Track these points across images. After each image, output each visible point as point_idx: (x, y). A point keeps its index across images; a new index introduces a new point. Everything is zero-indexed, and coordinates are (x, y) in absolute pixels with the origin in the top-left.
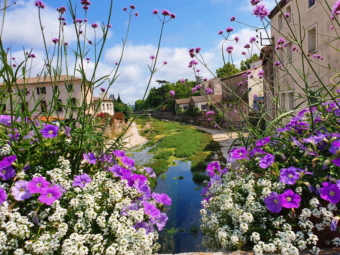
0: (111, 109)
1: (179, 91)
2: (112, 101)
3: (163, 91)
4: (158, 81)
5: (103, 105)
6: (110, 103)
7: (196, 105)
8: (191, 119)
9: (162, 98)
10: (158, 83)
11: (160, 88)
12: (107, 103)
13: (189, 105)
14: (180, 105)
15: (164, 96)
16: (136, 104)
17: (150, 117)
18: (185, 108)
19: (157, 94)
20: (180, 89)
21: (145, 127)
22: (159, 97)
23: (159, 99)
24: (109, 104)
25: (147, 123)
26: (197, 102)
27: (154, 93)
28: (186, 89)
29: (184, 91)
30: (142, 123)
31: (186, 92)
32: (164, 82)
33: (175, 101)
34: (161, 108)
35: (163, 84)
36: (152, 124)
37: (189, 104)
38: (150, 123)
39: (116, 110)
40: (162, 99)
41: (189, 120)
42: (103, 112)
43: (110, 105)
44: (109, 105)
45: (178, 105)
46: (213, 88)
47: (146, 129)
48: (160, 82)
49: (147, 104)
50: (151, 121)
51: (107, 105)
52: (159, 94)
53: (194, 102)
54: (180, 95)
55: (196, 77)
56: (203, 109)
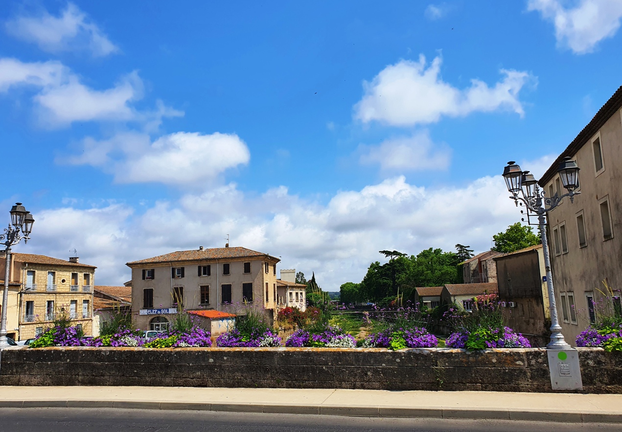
0: (302, 300)
1: (423, 271)
2: (304, 287)
3: (394, 270)
4: (384, 252)
5: (291, 294)
6: (301, 290)
7: (453, 300)
8: (444, 326)
9: (390, 282)
10: (384, 255)
11: (387, 264)
12: (297, 292)
13: (441, 300)
14: (424, 298)
15: (394, 280)
16: (341, 291)
17: (368, 317)
18: (433, 304)
19: (382, 275)
20: (425, 269)
21: (358, 335)
22: (386, 281)
23: (385, 284)
24: (299, 292)
25: (361, 328)
26: (454, 296)
27: (376, 273)
28: (436, 269)
29: (433, 272)
30: (353, 327)
31: (438, 273)
32: (395, 253)
33: (415, 290)
34: (390, 300)
35: (393, 257)
36: (371, 330)
37: (441, 296)
38: (367, 329)
39: (309, 303)
40: (391, 284)
41: (441, 328)
42: (290, 305)
43: (301, 293)
44: (299, 294)
45: (421, 297)
46: (486, 269)
47: (360, 340)
48: (388, 253)
49: (363, 291)
50: (370, 325)
51: (297, 294)
52: (386, 275)
53: (450, 296)
54: (424, 280)
55: (458, 245)
56: (468, 309)
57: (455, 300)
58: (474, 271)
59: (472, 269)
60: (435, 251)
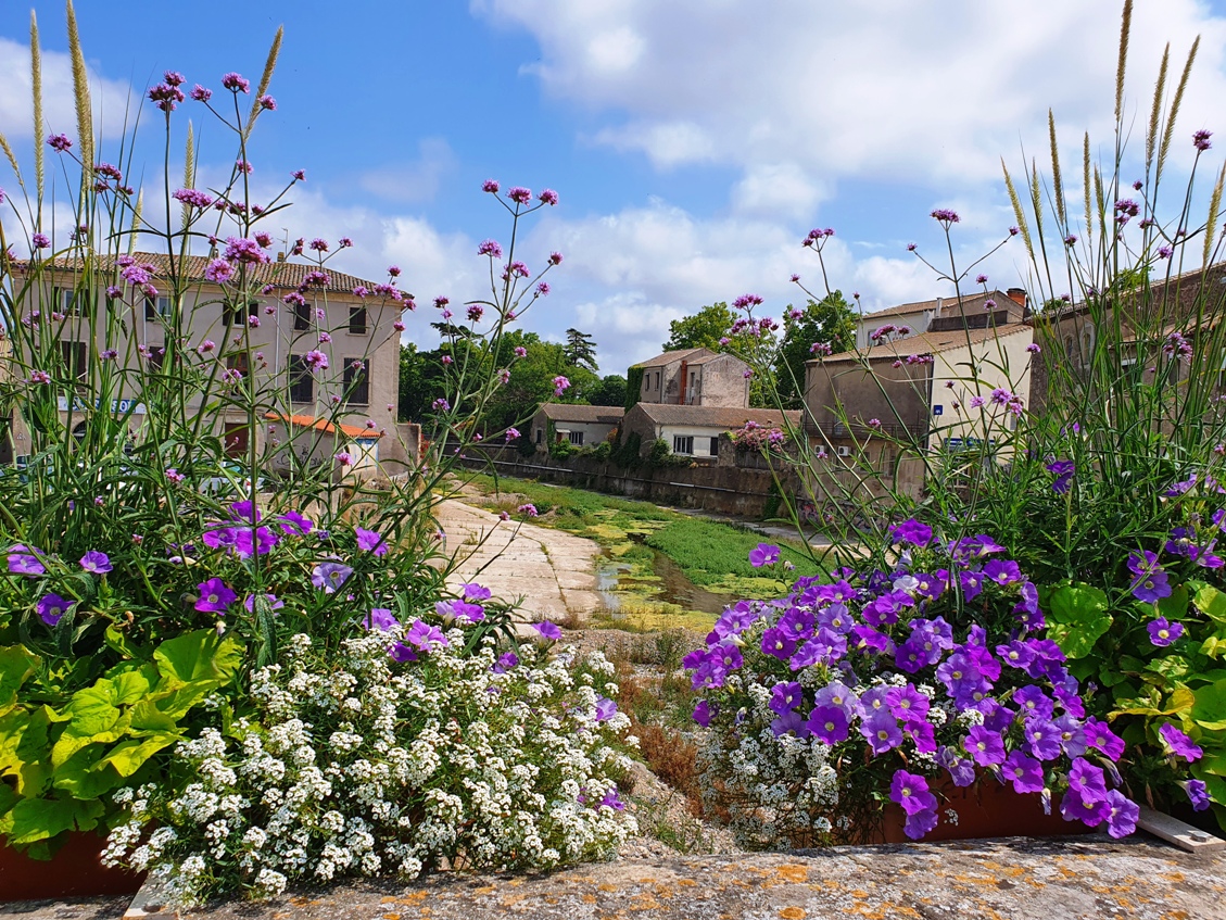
4: (436, 325)
7: (657, 434)
8: (624, 480)
10: (437, 332)
14: (557, 425)
18: (572, 436)
22: (441, 384)
26: (662, 425)
32: (463, 330)
41: (617, 482)
45: (549, 422)
46: (699, 381)
53: (652, 424)
55: (572, 330)
56: (679, 450)
57: (661, 434)
58: (671, 381)
59: (668, 378)
60: (526, 336)
